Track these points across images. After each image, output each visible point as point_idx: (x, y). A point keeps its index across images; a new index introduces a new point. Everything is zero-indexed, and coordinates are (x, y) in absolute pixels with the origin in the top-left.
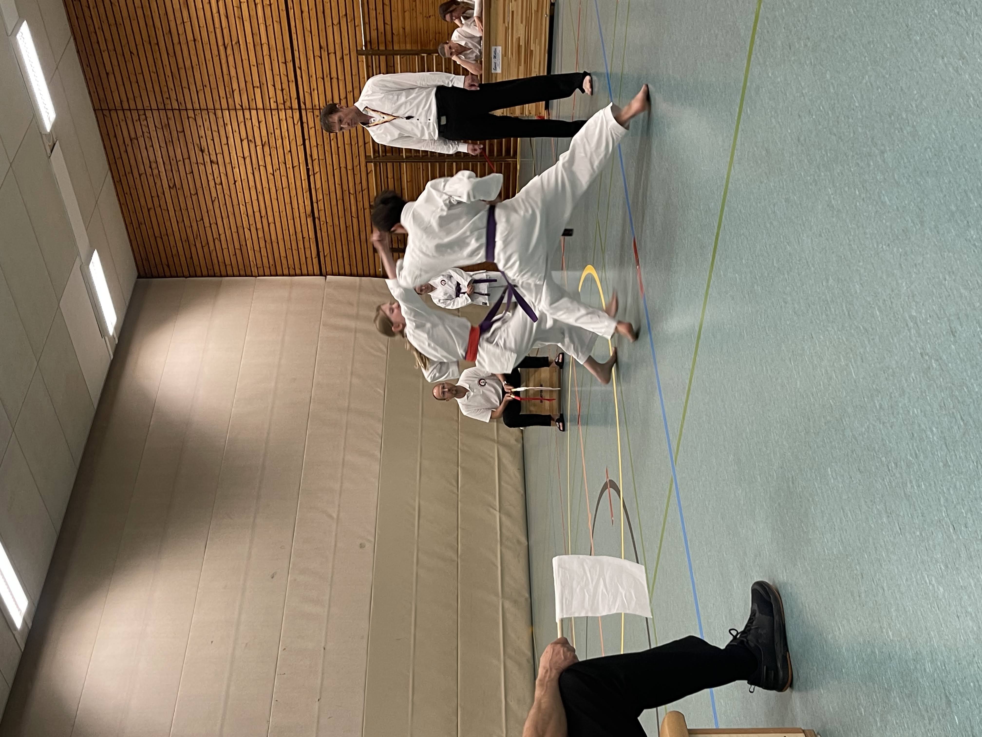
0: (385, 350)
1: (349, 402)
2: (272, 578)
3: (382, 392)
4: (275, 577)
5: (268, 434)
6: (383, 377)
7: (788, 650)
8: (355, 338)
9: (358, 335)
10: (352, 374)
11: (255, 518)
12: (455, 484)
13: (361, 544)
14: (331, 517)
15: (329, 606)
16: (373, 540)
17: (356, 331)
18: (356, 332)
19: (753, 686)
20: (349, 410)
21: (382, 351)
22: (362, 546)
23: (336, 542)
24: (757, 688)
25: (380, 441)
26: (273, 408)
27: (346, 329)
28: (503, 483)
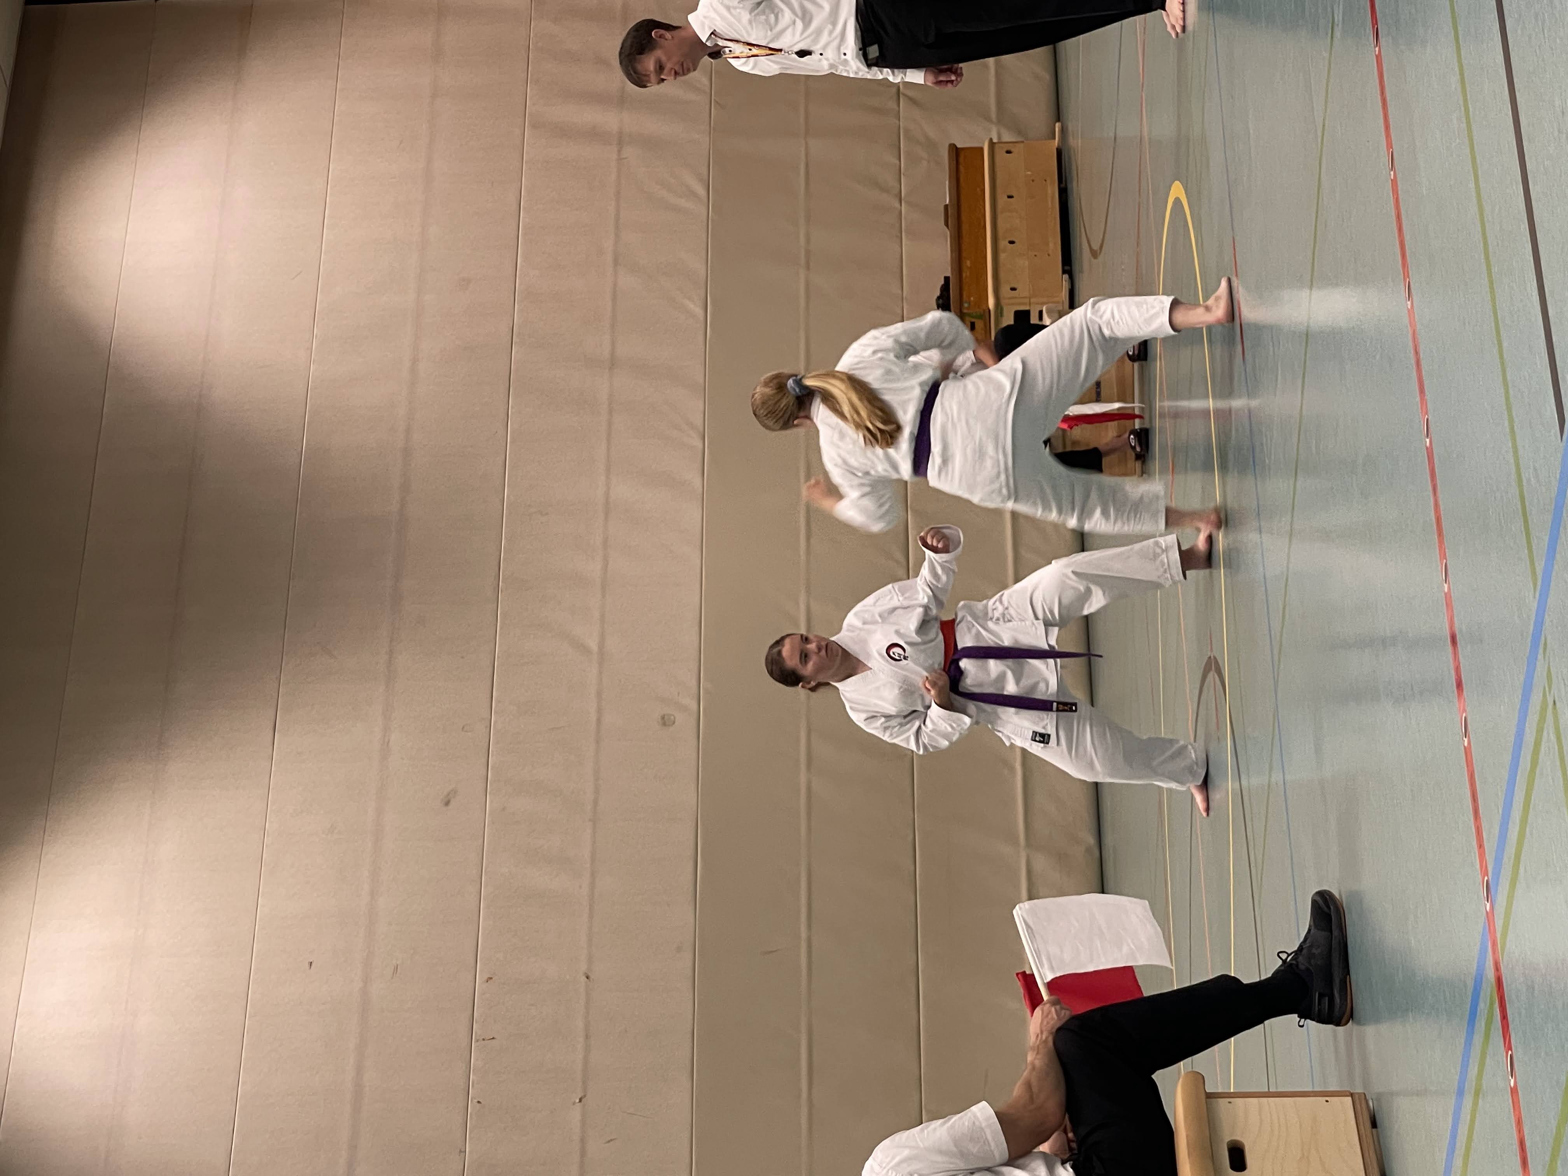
0: (701, 191)
1: (613, 344)
2: (447, 803)
3: (699, 312)
4: (453, 803)
5: (408, 431)
6: (697, 265)
7: (1348, 973)
8: (620, 159)
9: (629, 152)
10: (616, 262)
11: (391, 653)
12: (900, 556)
13: (663, 718)
14: (584, 649)
15: (593, 875)
16: (694, 706)
17: (621, 140)
18: (620, 143)
19: (1303, 1020)
20: (613, 363)
21: (693, 194)
22: (666, 721)
23: (599, 711)
24: (1308, 1021)
25: (700, 446)
26: (415, 361)
27: (594, 135)
28: (1023, 552)
